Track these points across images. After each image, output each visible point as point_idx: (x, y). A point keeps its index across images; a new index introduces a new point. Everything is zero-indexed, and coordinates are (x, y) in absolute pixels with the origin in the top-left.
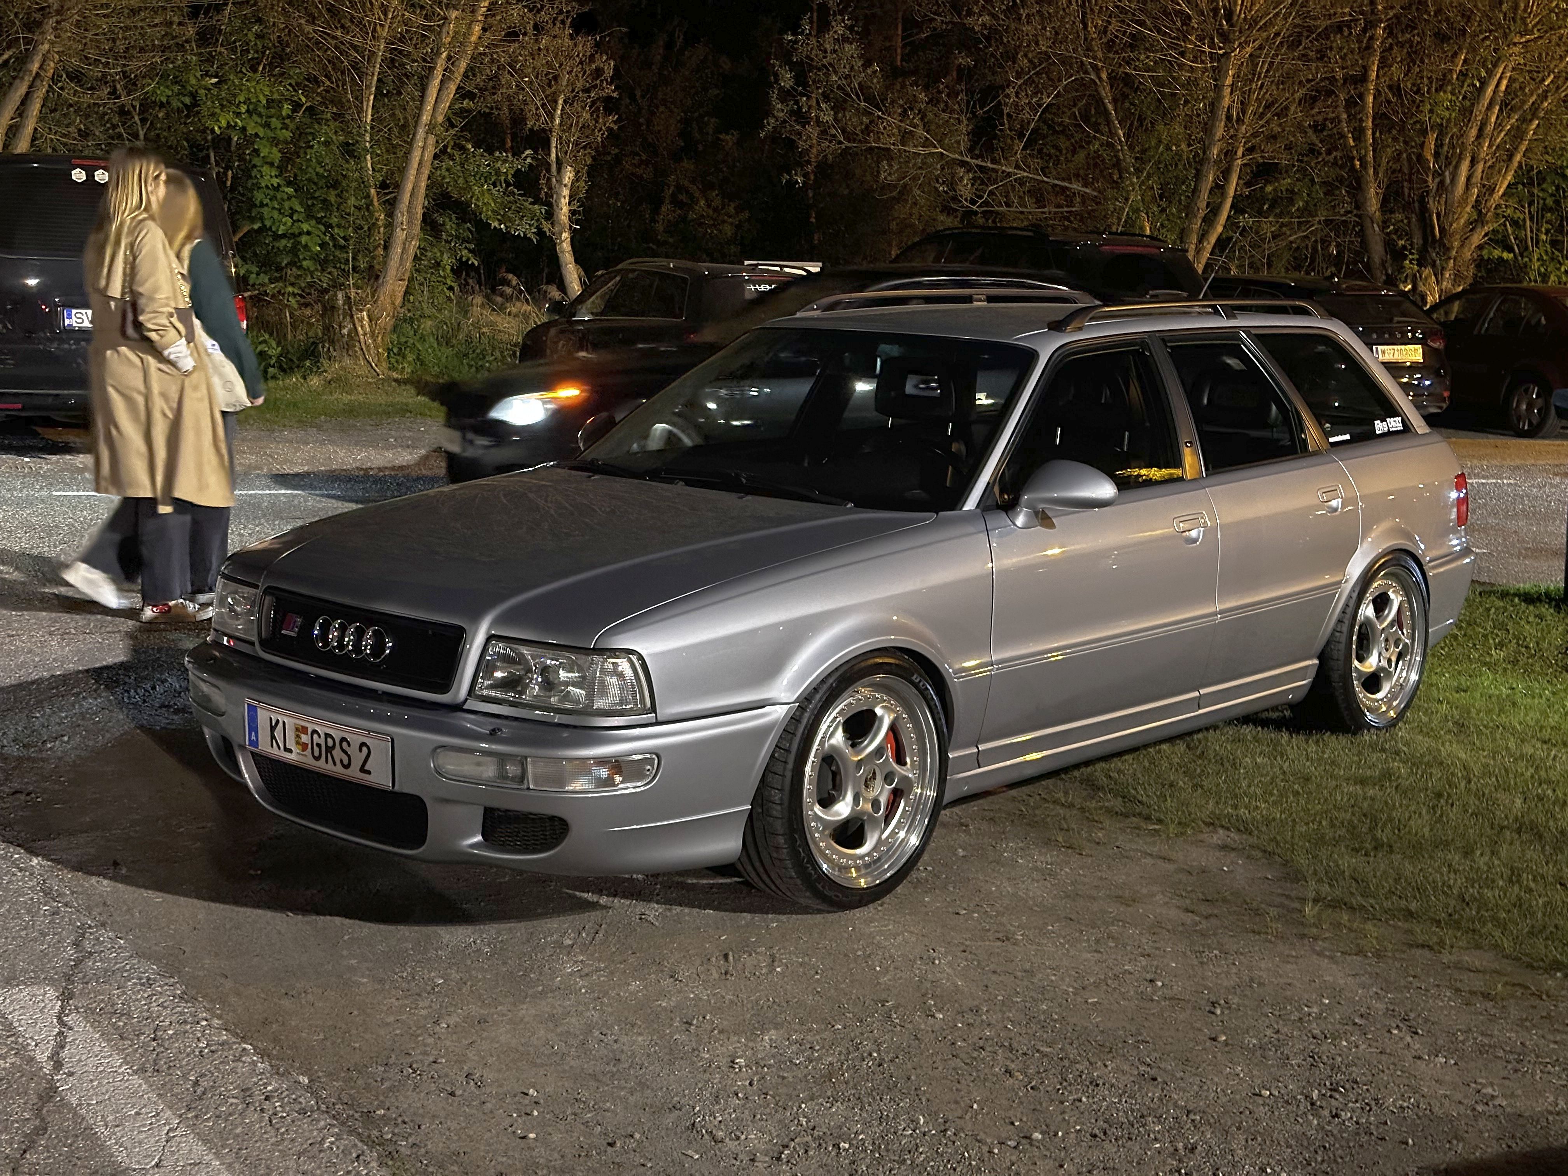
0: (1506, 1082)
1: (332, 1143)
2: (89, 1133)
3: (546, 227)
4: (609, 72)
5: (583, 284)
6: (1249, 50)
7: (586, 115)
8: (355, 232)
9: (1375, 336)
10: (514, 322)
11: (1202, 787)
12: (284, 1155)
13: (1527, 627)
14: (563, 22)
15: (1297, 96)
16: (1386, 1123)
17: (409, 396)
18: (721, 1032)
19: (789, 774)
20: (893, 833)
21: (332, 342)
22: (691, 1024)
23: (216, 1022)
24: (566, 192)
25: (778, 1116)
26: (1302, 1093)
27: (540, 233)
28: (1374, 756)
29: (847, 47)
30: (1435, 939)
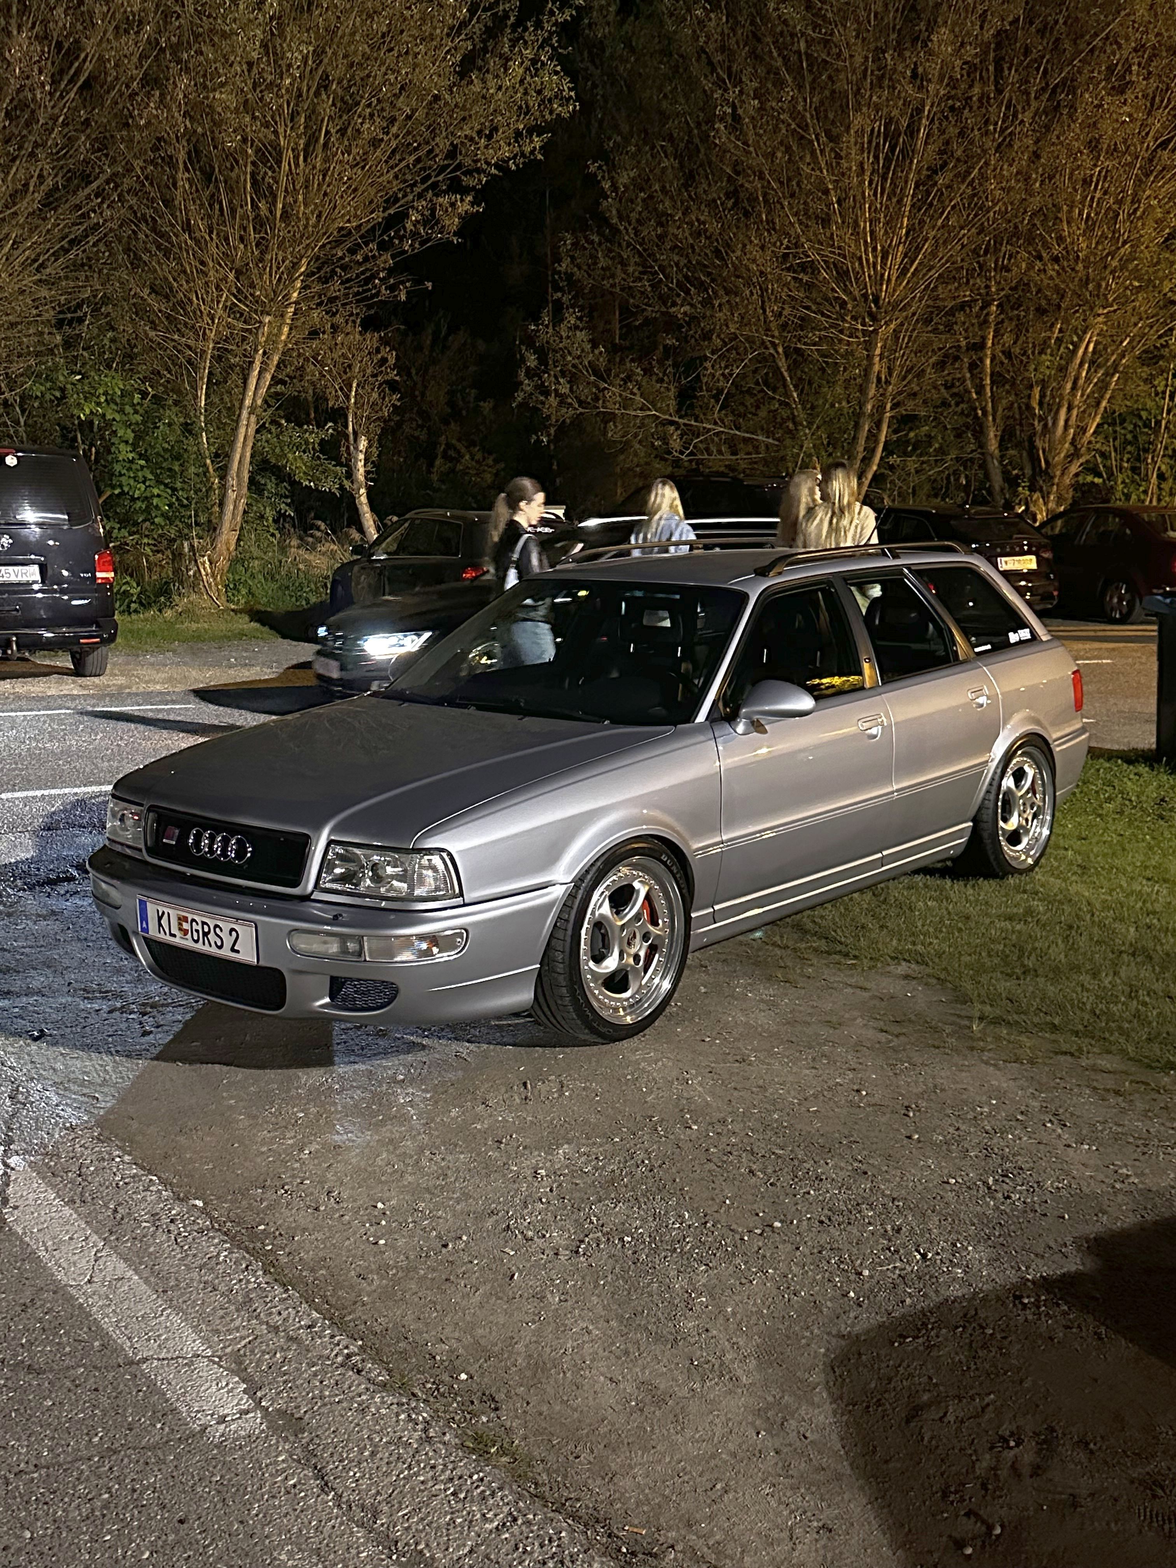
0: (1137, 1163)
1: (226, 1256)
2: (32, 1257)
3: (347, 484)
4: (392, 361)
5: (378, 529)
6: (892, 326)
7: (375, 395)
8: (196, 493)
9: (999, 550)
10: (325, 559)
11: (887, 927)
12: (188, 1268)
13: (1129, 783)
14: (354, 322)
15: (931, 361)
16: (1046, 1202)
17: (244, 623)
18: (525, 1148)
19: (568, 939)
20: (651, 979)
21: (181, 583)
22: (501, 1143)
23: (127, 1158)
24: (361, 456)
25: (574, 1216)
26: (980, 1180)
27: (342, 488)
28: (1018, 897)
29: (578, 333)
30: (1075, 1047)
